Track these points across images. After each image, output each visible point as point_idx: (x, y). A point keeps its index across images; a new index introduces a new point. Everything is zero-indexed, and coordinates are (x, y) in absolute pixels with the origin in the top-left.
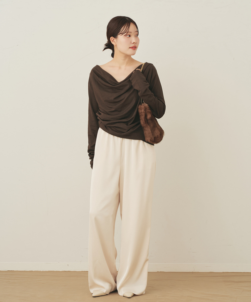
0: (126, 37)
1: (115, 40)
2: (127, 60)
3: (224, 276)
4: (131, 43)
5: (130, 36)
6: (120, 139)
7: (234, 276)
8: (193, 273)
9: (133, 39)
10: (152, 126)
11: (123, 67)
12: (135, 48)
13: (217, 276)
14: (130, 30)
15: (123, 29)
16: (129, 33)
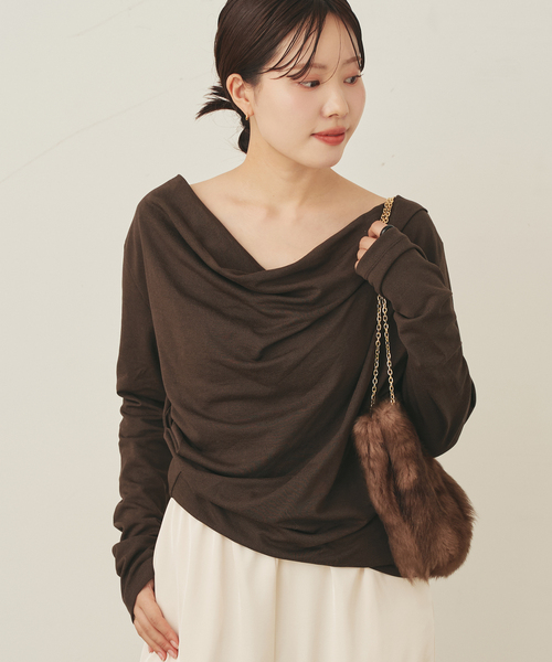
0: (296, 88)
1: (248, 92)
2: (305, 181)
4: (321, 113)
5: (316, 84)
6: (268, 563)
9: (331, 98)
10: (419, 522)
11: (289, 210)
12: (336, 137)
14: (319, 59)
15: (288, 49)
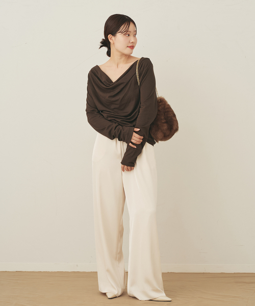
0: (125, 36)
1: (113, 38)
3: (235, 277)
4: (130, 42)
5: (129, 35)
7: (245, 277)
8: (204, 273)
9: (132, 39)
12: (132, 47)
13: (229, 277)
14: (130, 30)
15: (123, 28)
16: (128, 33)
